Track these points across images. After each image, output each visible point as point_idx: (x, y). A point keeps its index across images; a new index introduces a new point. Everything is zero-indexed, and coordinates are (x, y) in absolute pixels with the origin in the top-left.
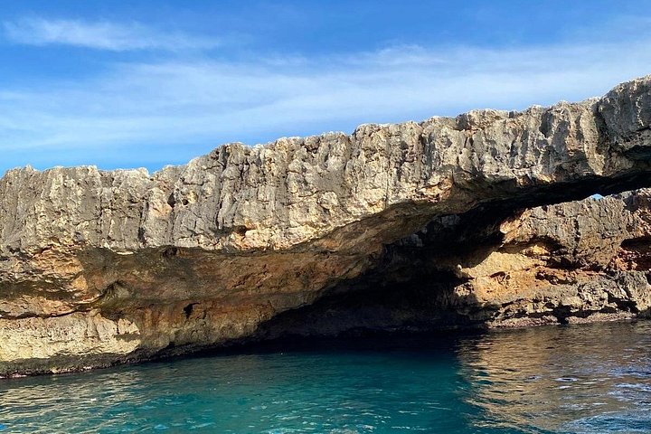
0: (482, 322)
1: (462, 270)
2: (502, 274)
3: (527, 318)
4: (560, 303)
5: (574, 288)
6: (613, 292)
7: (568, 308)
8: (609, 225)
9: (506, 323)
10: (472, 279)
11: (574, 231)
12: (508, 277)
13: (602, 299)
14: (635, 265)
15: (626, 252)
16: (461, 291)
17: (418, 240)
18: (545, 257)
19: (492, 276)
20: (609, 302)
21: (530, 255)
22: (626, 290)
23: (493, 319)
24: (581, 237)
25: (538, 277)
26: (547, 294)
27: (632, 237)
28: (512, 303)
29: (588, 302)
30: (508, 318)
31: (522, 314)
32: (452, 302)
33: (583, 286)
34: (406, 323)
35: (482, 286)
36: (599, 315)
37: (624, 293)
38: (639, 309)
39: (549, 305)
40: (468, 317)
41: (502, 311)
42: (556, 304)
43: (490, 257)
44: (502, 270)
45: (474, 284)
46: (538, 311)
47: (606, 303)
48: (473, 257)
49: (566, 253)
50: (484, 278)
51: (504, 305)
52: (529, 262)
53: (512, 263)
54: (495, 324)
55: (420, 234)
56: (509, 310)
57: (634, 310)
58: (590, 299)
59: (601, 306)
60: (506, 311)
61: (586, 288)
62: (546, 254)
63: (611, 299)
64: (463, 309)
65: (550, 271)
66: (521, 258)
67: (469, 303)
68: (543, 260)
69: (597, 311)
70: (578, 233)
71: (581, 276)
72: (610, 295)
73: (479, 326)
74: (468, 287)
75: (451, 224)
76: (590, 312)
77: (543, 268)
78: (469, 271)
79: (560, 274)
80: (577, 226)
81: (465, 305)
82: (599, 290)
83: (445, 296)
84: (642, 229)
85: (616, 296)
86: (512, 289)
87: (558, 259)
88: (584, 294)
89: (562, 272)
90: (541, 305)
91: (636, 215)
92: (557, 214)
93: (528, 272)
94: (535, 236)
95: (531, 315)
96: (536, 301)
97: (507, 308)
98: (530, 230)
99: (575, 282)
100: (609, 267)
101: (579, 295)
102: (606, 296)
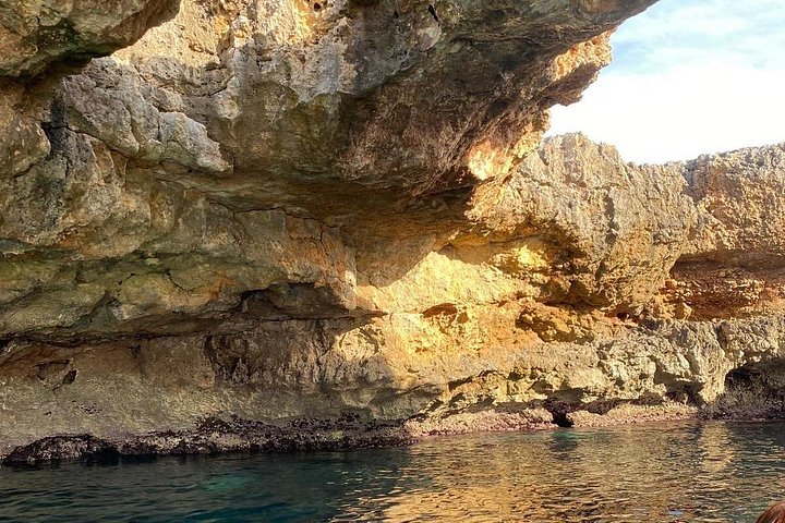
0: (400, 422)
1: (356, 290)
2: (448, 309)
3: (491, 413)
4: (564, 383)
5: (589, 351)
6: (665, 360)
7: (579, 392)
8: (665, 218)
9: (451, 423)
10: (380, 314)
11: (604, 220)
12: (464, 318)
13: (643, 376)
14: (688, 310)
15: (675, 283)
16: (351, 347)
17: (204, 141)
18: (539, 277)
19: (428, 314)
20: (656, 382)
21: (510, 268)
22: (689, 358)
23: (424, 416)
24: (620, 233)
25: (521, 323)
26: (538, 361)
27: (693, 250)
28: (469, 380)
29: (619, 382)
30: (456, 412)
31: (485, 402)
32: (331, 373)
33: (609, 346)
34: (209, 424)
35: (404, 335)
36: (629, 409)
37: (685, 363)
38: (705, 398)
39: (542, 386)
40: (368, 411)
41: (446, 398)
42: (556, 384)
43: (424, 264)
44: (450, 298)
45: (386, 328)
46: (518, 399)
47: (649, 384)
48: (386, 256)
49: (585, 270)
50: (411, 317)
51: (453, 385)
52: (507, 286)
53: (471, 284)
54: (428, 426)
55: (214, 125)
56: (460, 397)
57: (695, 400)
58: (624, 375)
59: (638, 390)
60: (455, 399)
61: (615, 350)
62: (543, 271)
63: (661, 376)
64: (355, 393)
65: (544, 311)
66: (489, 275)
67: (372, 378)
68: (534, 284)
69: (627, 401)
70: (612, 225)
71: (601, 325)
72: (659, 368)
73: (394, 432)
74: (369, 335)
75: (322, 89)
76: (616, 403)
77: (532, 304)
78: (375, 296)
79: (561, 318)
80: (610, 211)
81: (363, 380)
82: (642, 356)
83: (312, 357)
84: (713, 235)
85: (671, 370)
86: (471, 346)
87: (564, 283)
88: (612, 363)
89: (565, 314)
90: (524, 384)
91: (702, 207)
92: (568, 180)
93: (503, 311)
94: (529, 219)
95: (501, 407)
96: (515, 376)
97: (457, 391)
98: (519, 202)
99: (589, 339)
100: (645, 312)
101: (600, 365)
102: (651, 369)
